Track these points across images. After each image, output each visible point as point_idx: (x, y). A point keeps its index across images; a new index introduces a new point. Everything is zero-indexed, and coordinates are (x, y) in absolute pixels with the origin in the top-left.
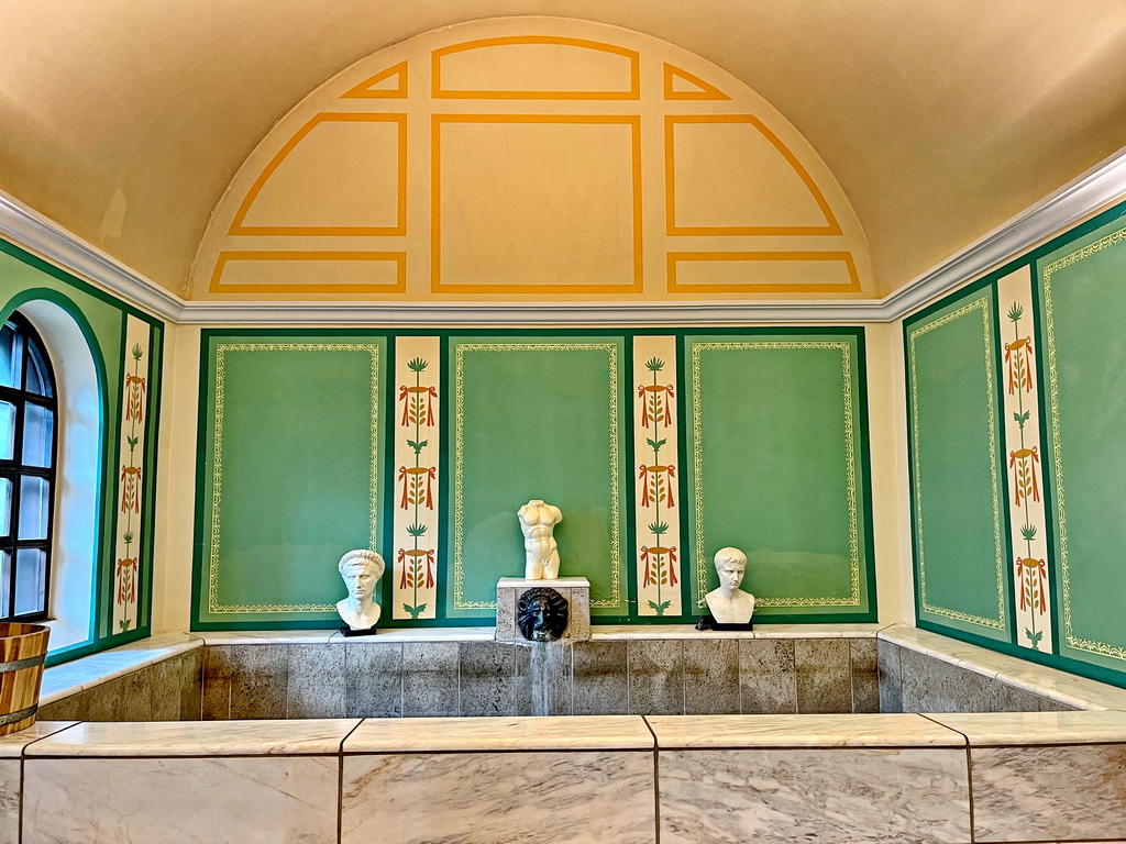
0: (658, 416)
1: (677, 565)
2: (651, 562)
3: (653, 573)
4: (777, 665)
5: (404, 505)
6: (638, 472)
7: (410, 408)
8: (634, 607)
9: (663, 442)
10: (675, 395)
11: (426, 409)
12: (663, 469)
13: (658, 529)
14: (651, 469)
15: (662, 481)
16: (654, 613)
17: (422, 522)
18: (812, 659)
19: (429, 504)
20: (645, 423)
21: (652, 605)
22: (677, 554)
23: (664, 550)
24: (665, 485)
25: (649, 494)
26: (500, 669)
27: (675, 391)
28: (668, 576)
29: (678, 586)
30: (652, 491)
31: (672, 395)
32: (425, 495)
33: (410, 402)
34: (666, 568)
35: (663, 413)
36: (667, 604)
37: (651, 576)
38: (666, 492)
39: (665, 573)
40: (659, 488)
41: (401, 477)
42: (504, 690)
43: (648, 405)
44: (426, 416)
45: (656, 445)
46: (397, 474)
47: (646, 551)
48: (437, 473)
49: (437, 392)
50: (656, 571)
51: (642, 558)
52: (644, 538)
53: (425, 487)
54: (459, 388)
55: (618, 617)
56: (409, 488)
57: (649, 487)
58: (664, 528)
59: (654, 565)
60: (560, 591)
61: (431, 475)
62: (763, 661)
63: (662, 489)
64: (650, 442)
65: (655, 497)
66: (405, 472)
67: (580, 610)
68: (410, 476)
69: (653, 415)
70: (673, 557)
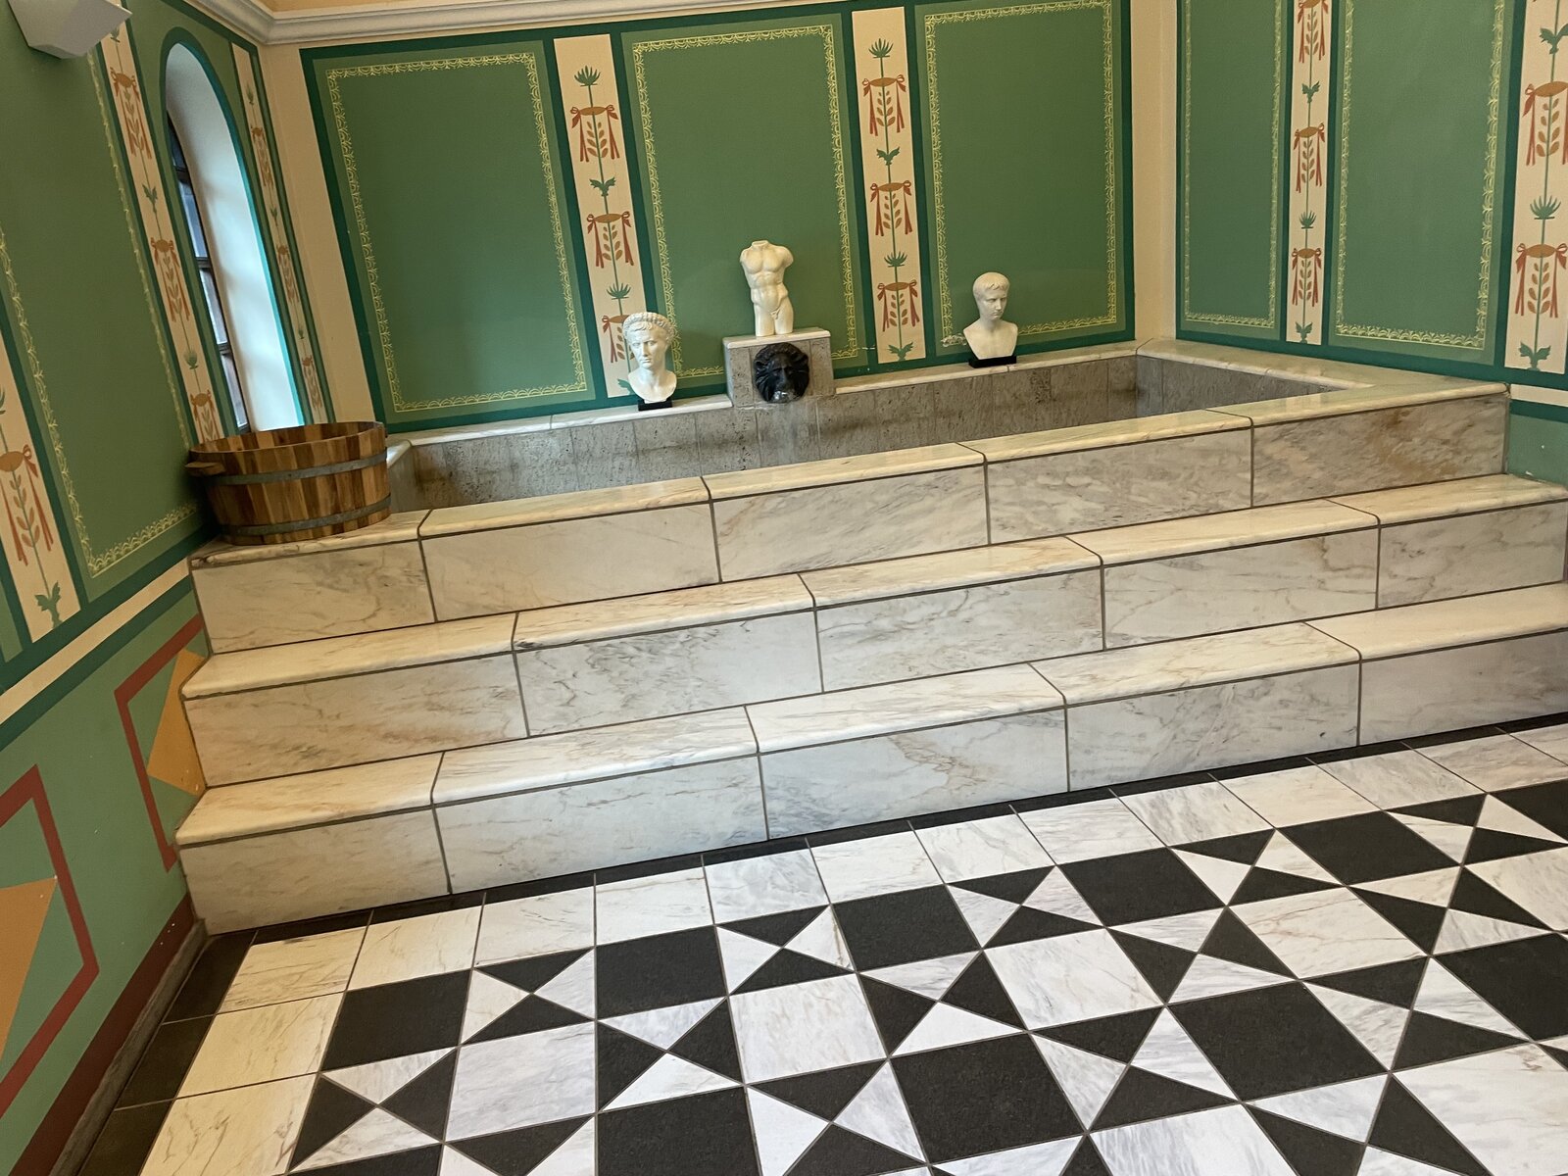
0: (889, 118)
1: (918, 302)
2: (890, 301)
3: (893, 314)
4: (1033, 398)
5: (599, 262)
6: (868, 194)
7: (587, 137)
8: (873, 355)
9: (896, 152)
10: (907, 89)
11: (607, 136)
12: (897, 186)
13: (896, 262)
14: (884, 188)
15: (897, 202)
16: (896, 358)
17: (623, 281)
18: (1069, 387)
19: (629, 258)
20: (873, 129)
21: (893, 350)
22: (918, 288)
23: (904, 286)
24: (901, 206)
25: (883, 219)
26: (742, 438)
27: (906, 84)
28: (909, 315)
29: (920, 325)
30: (886, 216)
31: (903, 88)
32: (622, 247)
33: (586, 128)
34: (907, 306)
35: (895, 114)
36: (909, 347)
37: (890, 317)
38: (902, 215)
39: (905, 312)
40: (895, 210)
41: (590, 228)
42: (748, 458)
43: (876, 105)
44: (608, 146)
45: (888, 157)
46: (585, 224)
47: (883, 289)
48: (632, 219)
49: (617, 111)
50: (895, 311)
51: (880, 297)
52: (881, 274)
53: (620, 238)
54: (643, 104)
55: (857, 368)
56: (603, 242)
57: (883, 210)
58: (903, 259)
59: (893, 305)
60: (798, 345)
61: (626, 222)
62: (1018, 394)
63: (898, 212)
64: (881, 154)
65: (890, 222)
66: (593, 221)
67: (821, 364)
68: (600, 226)
69: (882, 118)
70: (913, 292)
